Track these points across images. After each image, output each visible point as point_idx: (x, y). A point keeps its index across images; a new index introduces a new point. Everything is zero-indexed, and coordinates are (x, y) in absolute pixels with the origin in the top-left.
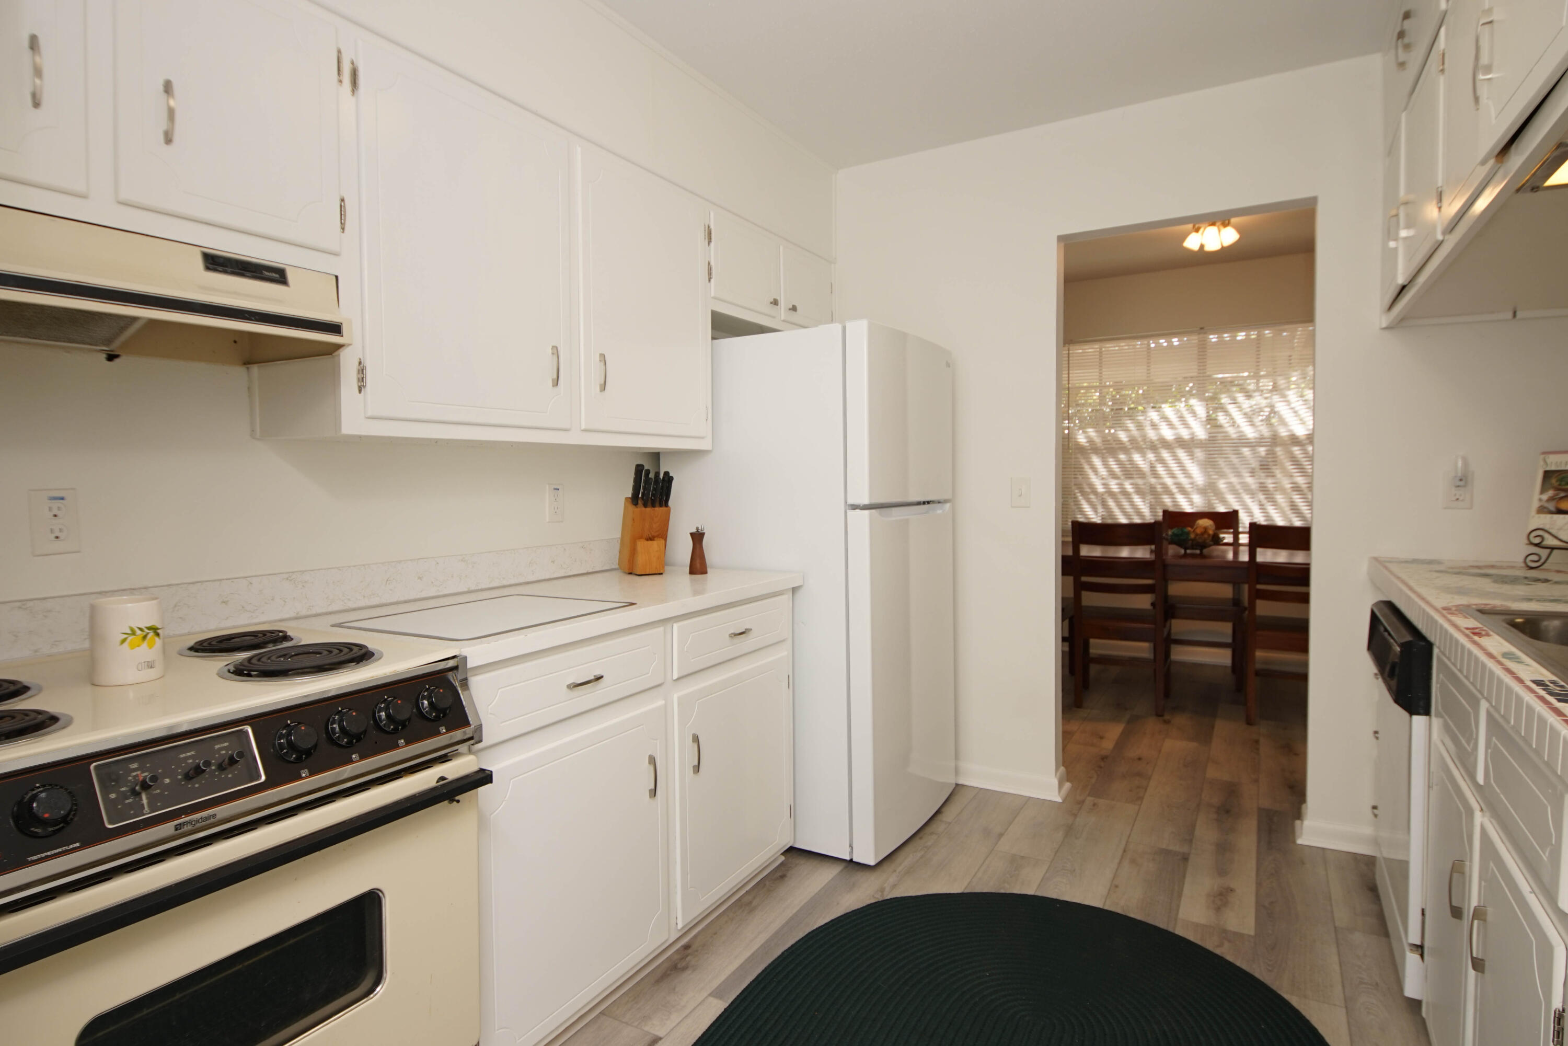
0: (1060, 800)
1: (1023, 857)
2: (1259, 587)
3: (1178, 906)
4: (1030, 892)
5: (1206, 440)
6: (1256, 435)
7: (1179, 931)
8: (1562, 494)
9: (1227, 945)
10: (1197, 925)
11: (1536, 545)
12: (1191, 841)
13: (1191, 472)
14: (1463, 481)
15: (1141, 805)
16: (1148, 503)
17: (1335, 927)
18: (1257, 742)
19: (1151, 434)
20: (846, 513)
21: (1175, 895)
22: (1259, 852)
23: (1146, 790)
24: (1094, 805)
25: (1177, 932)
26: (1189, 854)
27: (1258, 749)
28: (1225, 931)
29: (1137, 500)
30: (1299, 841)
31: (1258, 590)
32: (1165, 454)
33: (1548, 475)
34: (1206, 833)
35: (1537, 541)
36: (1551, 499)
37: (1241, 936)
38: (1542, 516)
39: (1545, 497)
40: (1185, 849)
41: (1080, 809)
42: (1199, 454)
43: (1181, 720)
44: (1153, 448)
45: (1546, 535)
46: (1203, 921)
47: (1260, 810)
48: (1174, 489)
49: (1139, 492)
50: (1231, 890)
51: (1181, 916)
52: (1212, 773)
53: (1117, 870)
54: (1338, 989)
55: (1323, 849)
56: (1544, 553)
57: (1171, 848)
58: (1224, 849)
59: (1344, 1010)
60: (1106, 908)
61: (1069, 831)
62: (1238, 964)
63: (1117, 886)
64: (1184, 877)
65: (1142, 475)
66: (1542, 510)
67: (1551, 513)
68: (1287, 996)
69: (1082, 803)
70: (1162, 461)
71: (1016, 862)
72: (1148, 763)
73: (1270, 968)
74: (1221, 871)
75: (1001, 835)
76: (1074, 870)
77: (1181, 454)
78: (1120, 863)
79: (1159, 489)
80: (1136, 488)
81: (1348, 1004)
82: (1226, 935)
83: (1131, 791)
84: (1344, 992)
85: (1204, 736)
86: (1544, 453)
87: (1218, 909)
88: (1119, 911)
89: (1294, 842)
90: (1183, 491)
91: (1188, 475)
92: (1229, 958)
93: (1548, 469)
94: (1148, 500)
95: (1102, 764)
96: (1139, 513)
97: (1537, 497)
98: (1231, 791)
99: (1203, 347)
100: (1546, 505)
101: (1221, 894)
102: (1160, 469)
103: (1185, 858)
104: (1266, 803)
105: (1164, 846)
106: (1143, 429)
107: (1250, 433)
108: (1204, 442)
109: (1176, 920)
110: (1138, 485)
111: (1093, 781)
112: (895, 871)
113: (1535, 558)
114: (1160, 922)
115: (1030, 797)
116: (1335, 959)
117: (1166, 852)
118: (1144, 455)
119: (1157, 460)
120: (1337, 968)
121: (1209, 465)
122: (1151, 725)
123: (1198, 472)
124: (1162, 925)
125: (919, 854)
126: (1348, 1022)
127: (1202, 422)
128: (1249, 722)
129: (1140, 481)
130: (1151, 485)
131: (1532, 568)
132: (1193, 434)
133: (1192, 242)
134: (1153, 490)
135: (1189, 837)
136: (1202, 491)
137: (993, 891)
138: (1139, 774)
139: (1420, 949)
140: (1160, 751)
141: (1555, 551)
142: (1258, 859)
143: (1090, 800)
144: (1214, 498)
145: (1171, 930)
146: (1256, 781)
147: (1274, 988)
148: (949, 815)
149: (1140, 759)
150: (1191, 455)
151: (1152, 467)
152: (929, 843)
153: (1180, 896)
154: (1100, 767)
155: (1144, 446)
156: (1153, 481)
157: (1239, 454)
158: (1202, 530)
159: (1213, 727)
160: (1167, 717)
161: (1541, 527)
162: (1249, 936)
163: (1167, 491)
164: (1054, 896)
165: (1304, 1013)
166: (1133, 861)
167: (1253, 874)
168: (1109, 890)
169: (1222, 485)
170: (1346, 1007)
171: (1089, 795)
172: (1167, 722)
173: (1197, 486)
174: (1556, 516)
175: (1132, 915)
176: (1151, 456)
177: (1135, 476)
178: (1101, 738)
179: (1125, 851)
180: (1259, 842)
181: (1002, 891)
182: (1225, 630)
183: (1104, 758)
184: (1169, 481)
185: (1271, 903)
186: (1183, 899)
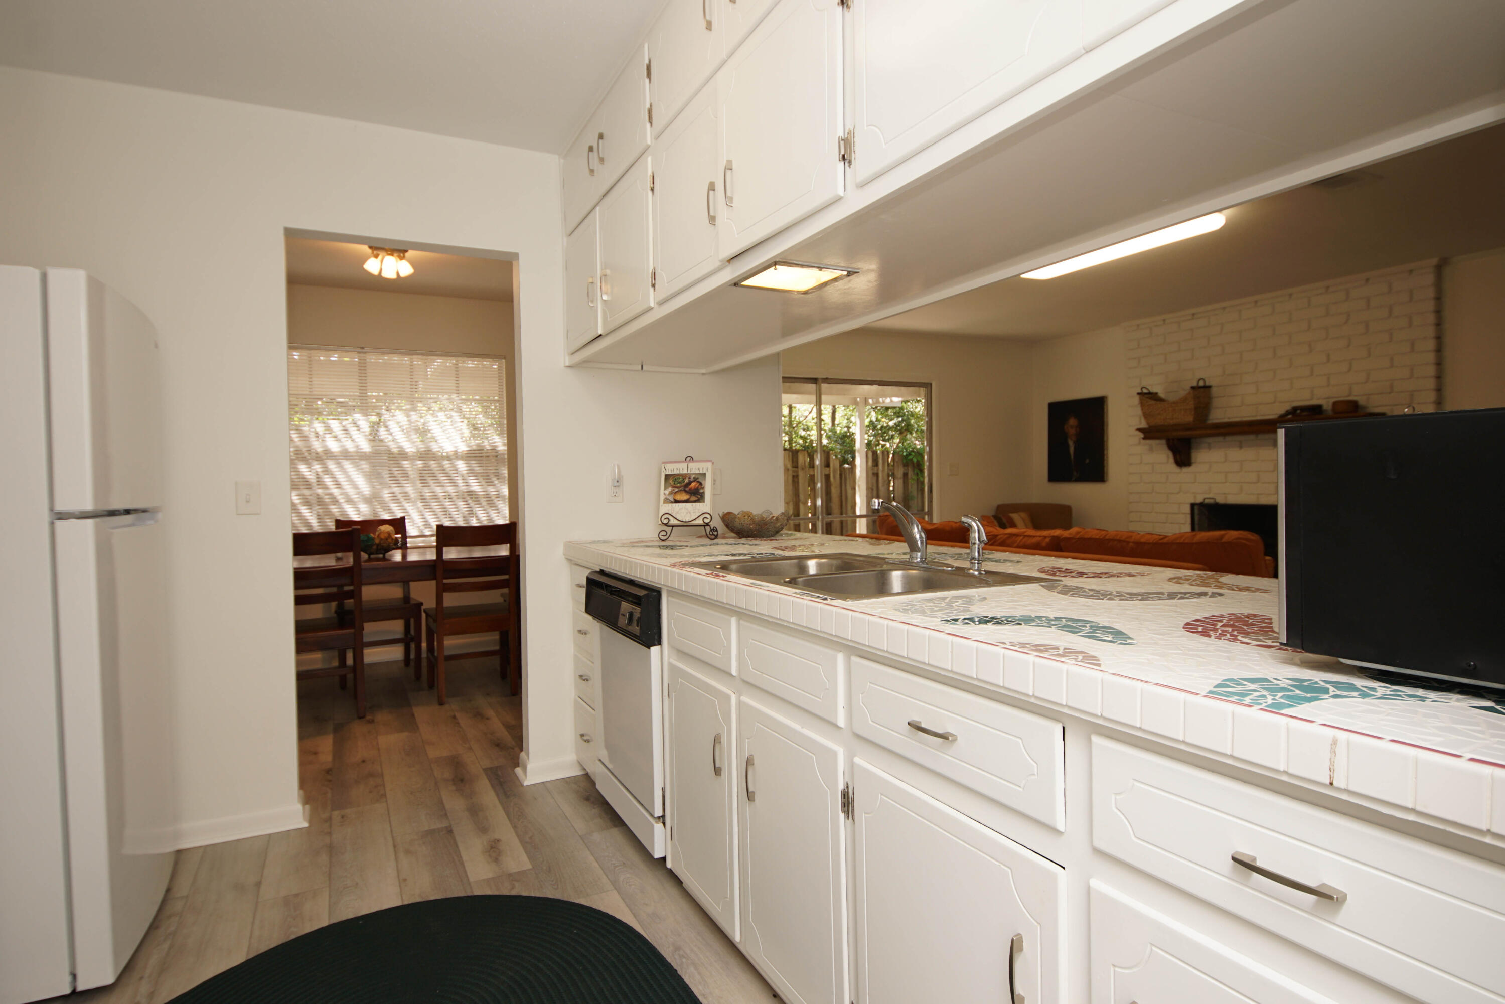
0: (306, 825)
1: (297, 895)
2: (445, 581)
3: (465, 872)
4: (325, 923)
5: (370, 452)
6: (414, 450)
7: (477, 892)
8: (676, 490)
9: (517, 884)
10: (488, 880)
11: (665, 525)
12: (446, 815)
13: (357, 483)
14: (618, 483)
15: (387, 801)
16: (315, 514)
17: (580, 836)
18: (454, 717)
19: (317, 446)
20: (52, 524)
21: (458, 863)
22: (502, 804)
23: (384, 786)
24: (343, 817)
25: (476, 893)
26: (450, 826)
27: (458, 723)
28: (510, 875)
29: (304, 511)
30: (526, 783)
31: (445, 584)
32: (332, 465)
33: (667, 477)
34: (455, 803)
35: (665, 522)
36: (671, 493)
37: (523, 873)
38: (667, 505)
39: (667, 492)
40: (445, 824)
41: (330, 826)
42: (365, 465)
43: (382, 717)
44: (319, 458)
45: (670, 518)
46: (490, 875)
47: (485, 770)
48: (341, 499)
49: (307, 503)
50: (498, 841)
51: (471, 879)
52: (433, 753)
53: (397, 866)
54: (605, 880)
55: (543, 783)
56: (668, 529)
57: (433, 827)
58: (475, 811)
59: (615, 892)
60: (406, 903)
61: (331, 849)
62: (533, 895)
63: (405, 880)
64: (457, 846)
65: (308, 485)
66: (666, 501)
67: (672, 502)
68: (577, 901)
69: (329, 819)
70: (327, 471)
71: (293, 903)
72: (373, 763)
73: (556, 887)
74: (483, 829)
75: (258, 884)
76: (357, 884)
77: (347, 465)
78: (396, 859)
79: (327, 499)
80: (303, 499)
81: (615, 884)
82: (513, 877)
83: (371, 792)
84: (609, 879)
85: (411, 724)
86: (664, 463)
87: (496, 860)
88: (418, 900)
89: (523, 786)
90: (350, 501)
91: (356, 487)
92: (525, 893)
93: (667, 473)
94: (315, 510)
95: (329, 777)
96: (307, 524)
97: (664, 493)
98: (455, 763)
99: (362, 367)
100: (668, 497)
101: (492, 848)
102: (328, 480)
103: (450, 831)
104: (486, 763)
105: (427, 828)
106: (308, 440)
107: (409, 448)
108: (368, 454)
109: (470, 884)
110: (304, 495)
111: (329, 795)
112: (142, 978)
113: (664, 533)
114: (457, 891)
115: (270, 835)
116: (592, 858)
117: (431, 833)
118: (309, 465)
119: (323, 471)
120: (596, 864)
121: (373, 476)
122: (358, 728)
123: (365, 483)
124: (462, 894)
125: (166, 946)
126: (622, 898)
127: (366, 435)
128: (441, 704)
129: (307, 492)
130: (318, 495)
131: (663, 540)
132: (357, 446)
133: (372, 266)
134: (320, 501)
135: (443, 813)
136: (368, 500)
137: (280, 942)
138: (371, 775)
139: (662, 819)
140: (379, 749)
141: (674, 528)
142: (504, 808)
143: (336, 813)
144: (379, 507)
145: (469, 894)
146: (470, 748)
147: (566, 899)
148: (183, 887)
149: (364, 761)
150: (357, 466)
151: (318, 477)
152: (172, 929)
153: (462, 864)
154: (330, 781)
155: (309, 457)
156: (320, 491)
157: (400, 466)
158: (386, 535)
159: (413, 715)
160: (368, 717)
161: (667, 512)
162: (529, 870)
163: (335, 501)
164: (351, 916)
165: (595, 907)
166: (408, 852)
167: (508, 822)
168: (400, 886)
169: (386, 495)
170: (616, 889)
171: (333, 810)
172: (371, 721)
173: (363, 495)
174: (674, 504)
175: (432, 898)
176: (317, 467)
177: (302, 487)
178: (315, 753)
179: (395, 847)
180: (497, 795)
181: (293, 937)
182: (396, 627)
183: (328, 771)
184: (336, 491)
185: (531, 838)
186: (466, 864)
